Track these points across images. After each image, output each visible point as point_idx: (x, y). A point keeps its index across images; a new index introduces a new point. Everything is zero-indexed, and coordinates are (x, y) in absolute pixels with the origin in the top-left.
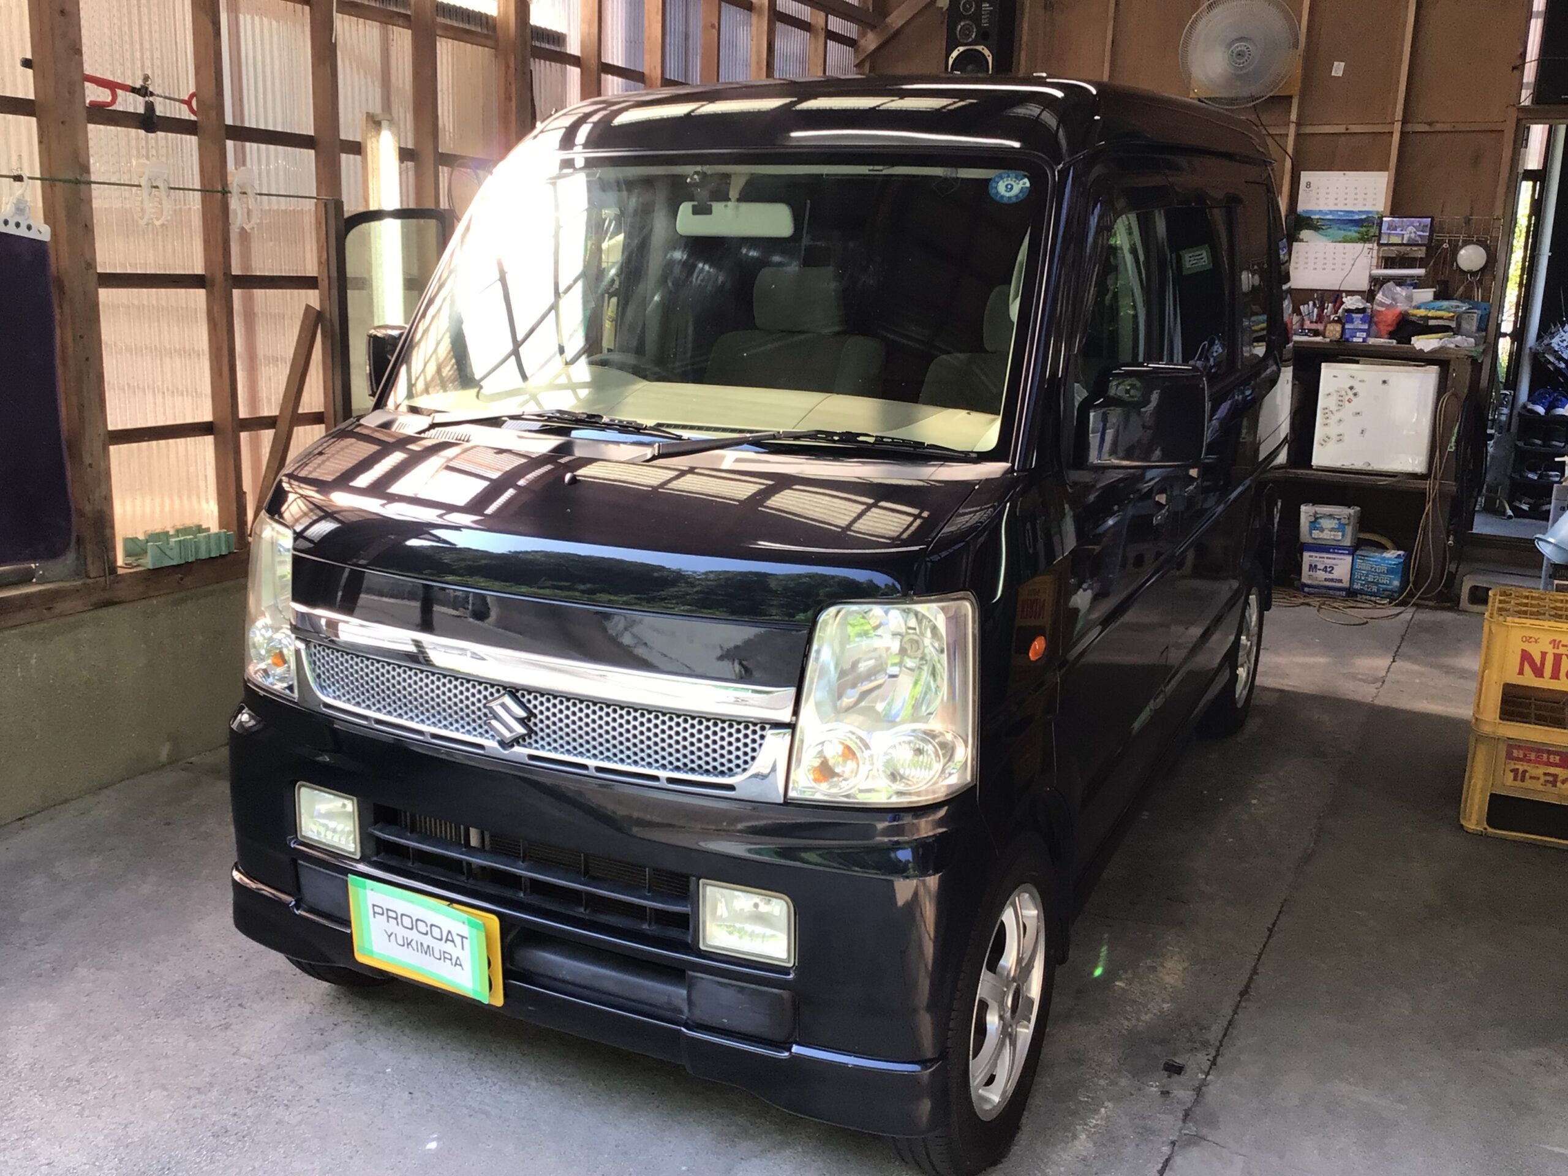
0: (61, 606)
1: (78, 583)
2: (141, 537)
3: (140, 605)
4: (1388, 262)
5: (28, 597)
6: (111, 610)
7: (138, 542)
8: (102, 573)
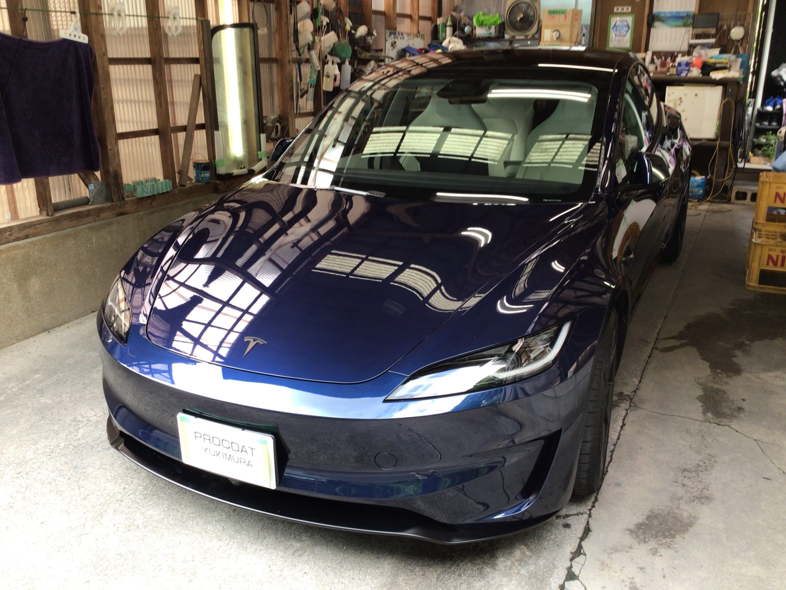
0: (103, 215)
1: (109, 204)
3: (135, 215)
4: (698, 36)
5: (89, 211)
6: (123, 217)
7: (131, 186)
8: (119, 200)
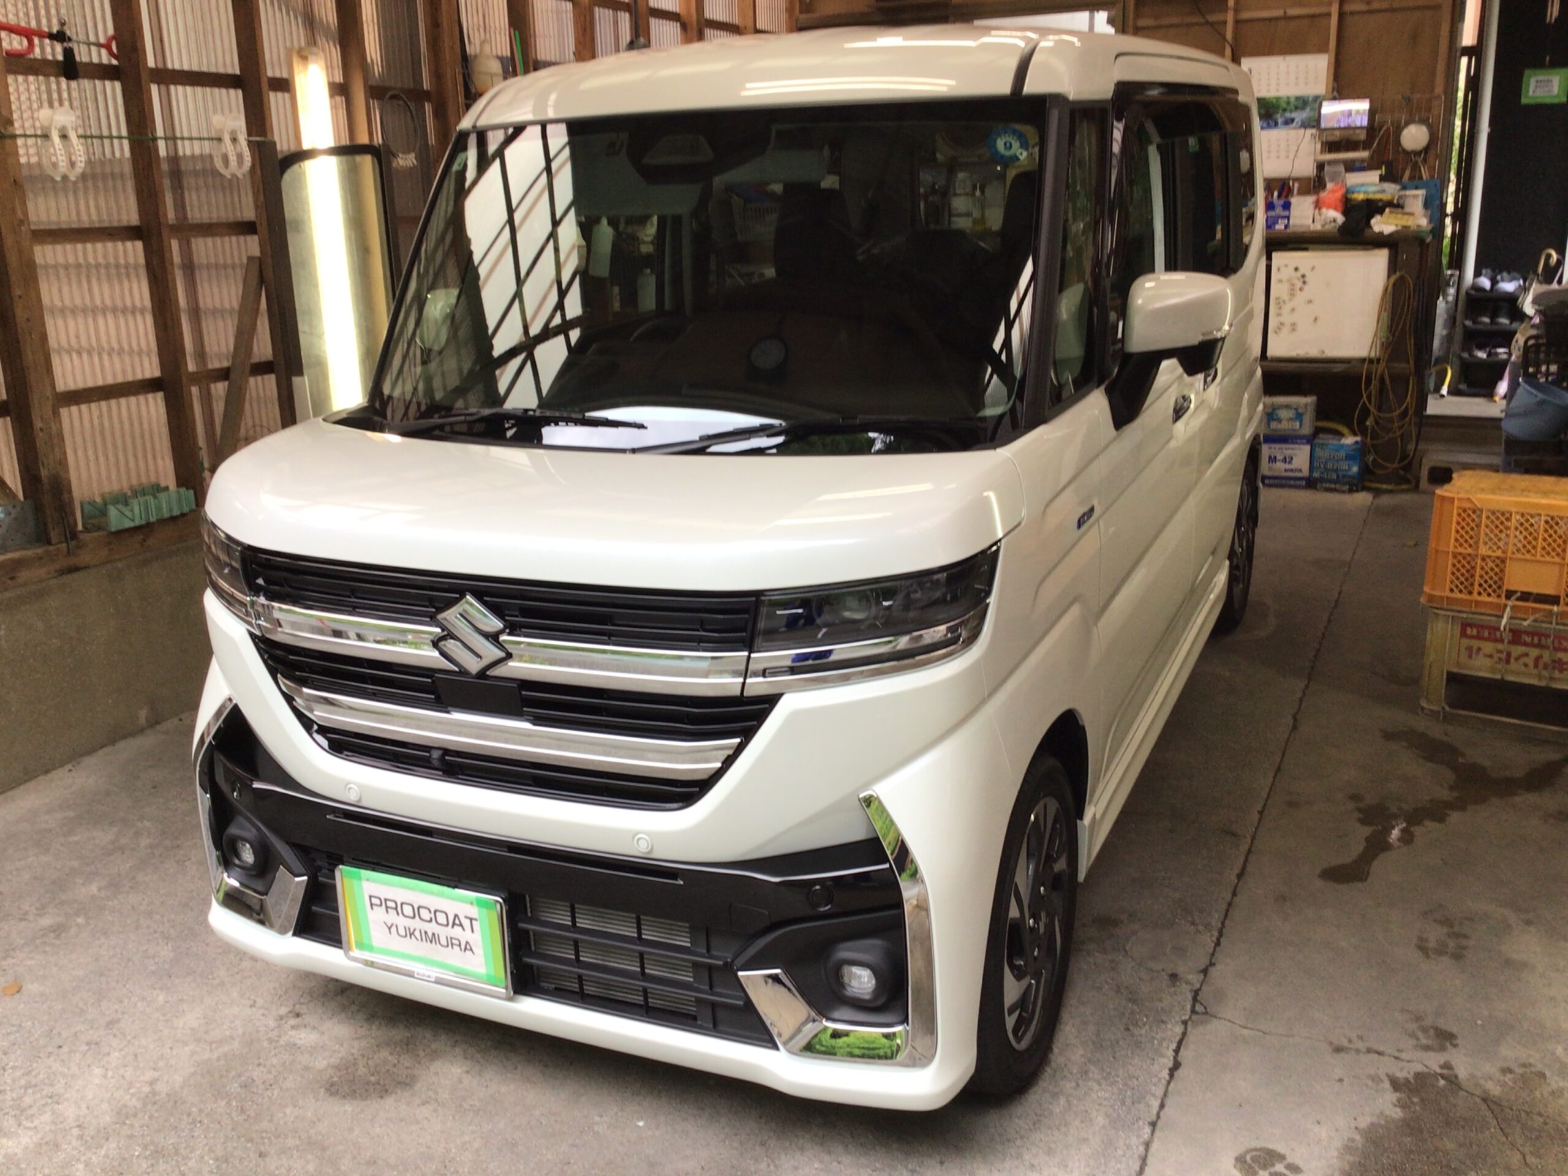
0: (24, 575)
1: (40, 551)
2: (98, 500)
3: (104, 570)
4: (1331, 146)
6: (76, 576)
7: (95, 505)
8: (63, 539)
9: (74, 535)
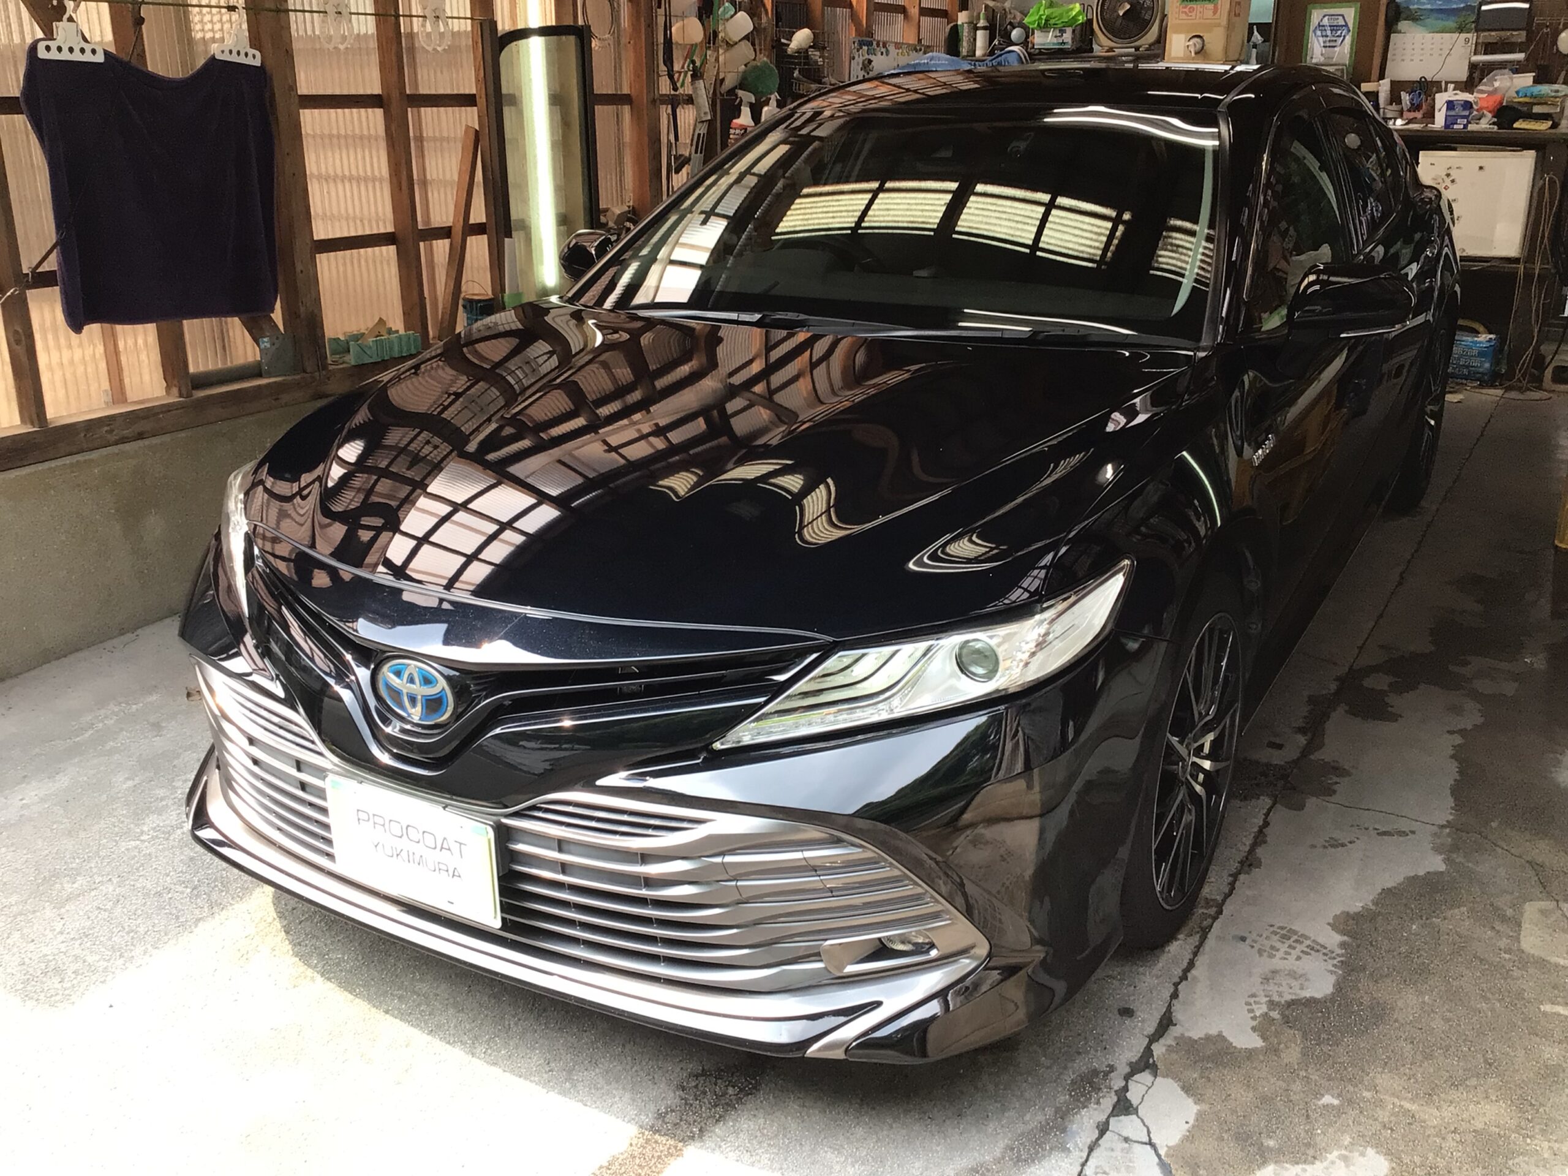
0: (285, 398)
1: (297, 377)
2: (342, 338)
4: (1489, 48)
5: (261, 388)
7: (340, 343)
8: (316, 368)
9: (325, 367)
